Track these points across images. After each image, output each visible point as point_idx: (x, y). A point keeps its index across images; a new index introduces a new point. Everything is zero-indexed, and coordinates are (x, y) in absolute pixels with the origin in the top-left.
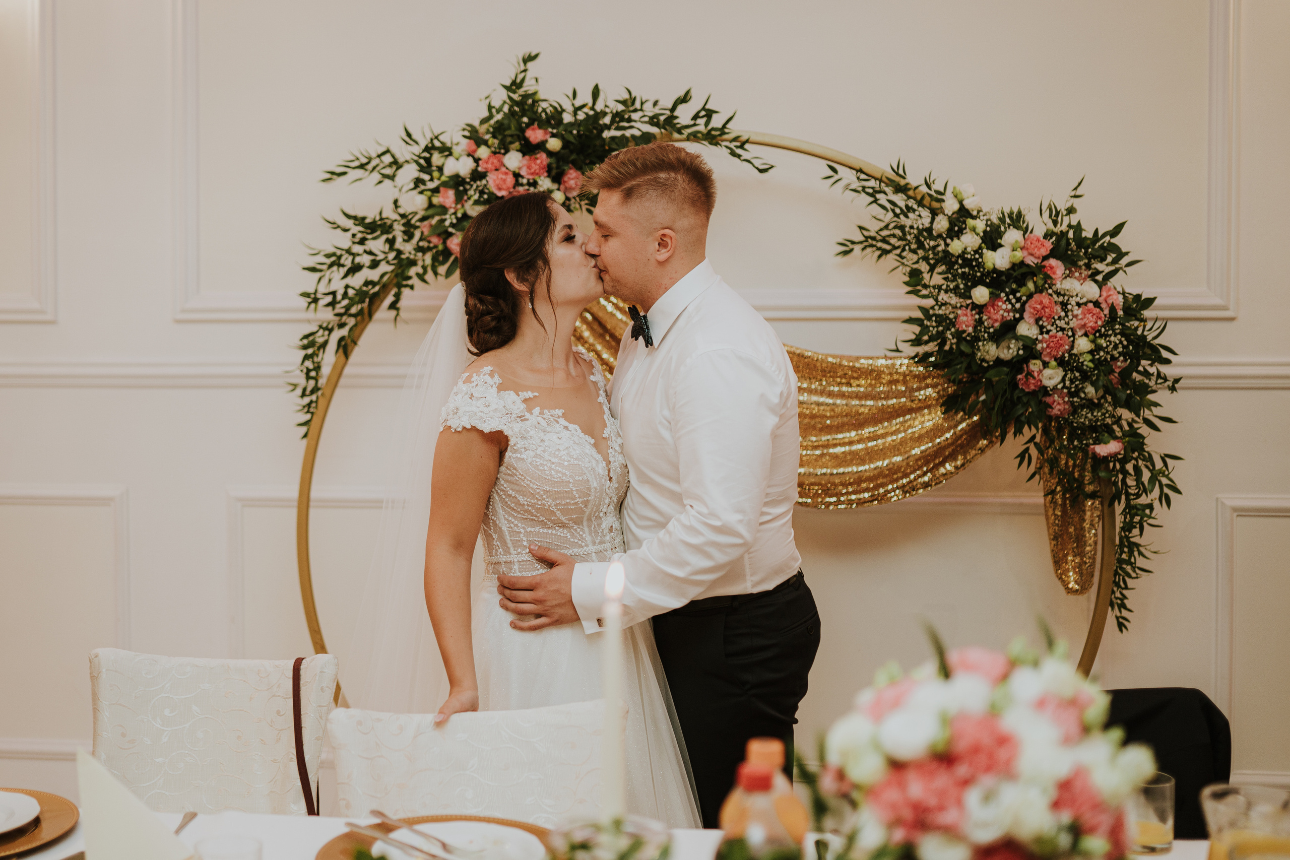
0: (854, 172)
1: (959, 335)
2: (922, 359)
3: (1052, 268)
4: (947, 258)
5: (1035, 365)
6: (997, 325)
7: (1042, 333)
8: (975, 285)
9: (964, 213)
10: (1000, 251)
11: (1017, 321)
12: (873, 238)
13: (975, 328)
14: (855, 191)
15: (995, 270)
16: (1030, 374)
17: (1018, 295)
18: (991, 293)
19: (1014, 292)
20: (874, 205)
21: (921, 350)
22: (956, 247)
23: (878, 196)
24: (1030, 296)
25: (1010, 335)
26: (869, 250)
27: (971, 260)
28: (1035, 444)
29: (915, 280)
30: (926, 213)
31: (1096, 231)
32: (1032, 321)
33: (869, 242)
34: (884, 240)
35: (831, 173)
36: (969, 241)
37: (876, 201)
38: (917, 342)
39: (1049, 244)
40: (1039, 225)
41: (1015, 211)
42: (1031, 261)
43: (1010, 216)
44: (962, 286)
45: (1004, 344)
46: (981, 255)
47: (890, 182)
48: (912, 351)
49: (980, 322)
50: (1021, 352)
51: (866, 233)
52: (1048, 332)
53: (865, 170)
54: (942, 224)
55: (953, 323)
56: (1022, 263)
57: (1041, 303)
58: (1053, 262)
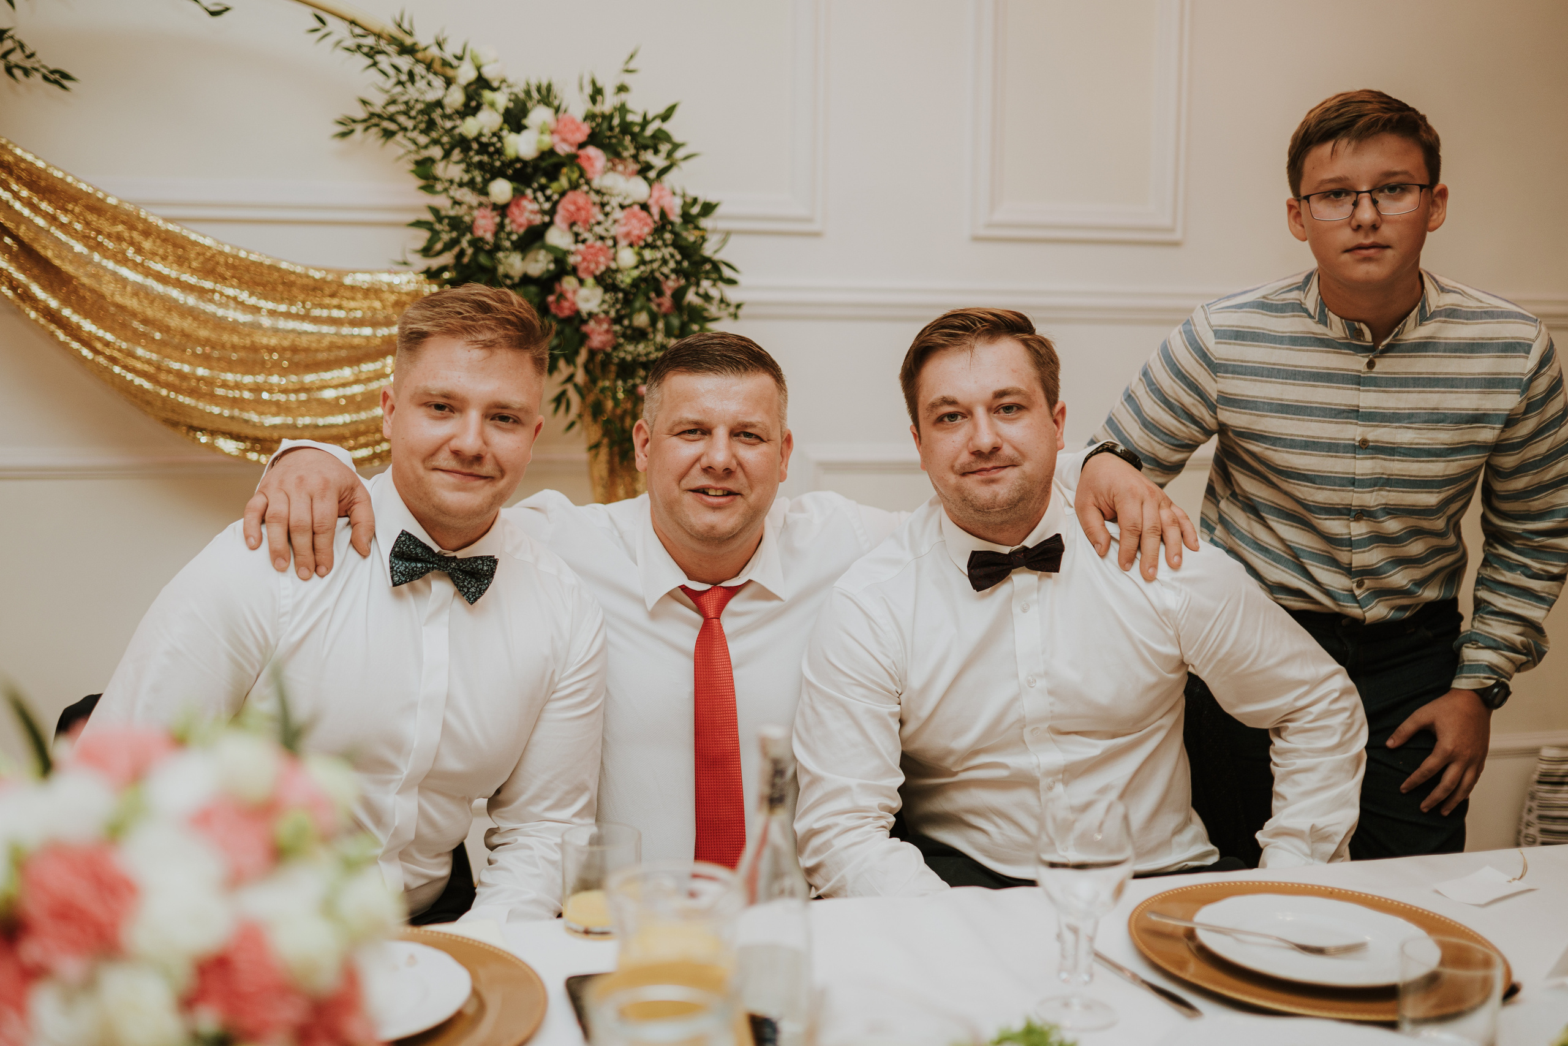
0: (347, 23)
1: (476, 243)
2: (432, 275)
3: (589, 158)
4: (463, 143)
5: (569, 283)
6: (522, 231)
7: (577, 242)
8: (493, 178)
9: (482, 83)
10: (525, 133)
11: (546, 226)
12: (379, 116)
13: (496, 234)
14: (348, 49)
15: (518, 159)
16: (562, 296)
17: (549, 192)
18: (515, 190)
19: (542, 188)
20: (373, 70)
21: (435, 263)
22: (470, 127)
23: (379, 58)
24: (563, 194)
25: (538, 244)
26: (374, 130)
27: (487, 145)
28: (576, 386)
29: (424, 169)
30: (438, 82)
31: (645, 117)
32: (565, 226)
33: (373, 120)
34: (391, 118)
35: (316, 24)
36: (485, 122)
37: (375, 64)
38: (426, 251)
39: (586, 129)
40: (577, 106)
41: (544, 84)
42: (563, 149)
43: (539, 90)
44: (479, 179)
45: (531, 255)
46: (500, 139)
47: (392, 40)
48: (423, 263)
49: (501, 226)
50: (552, 267)
51: (371, 109)
52: (584, 241)
53: (359, 20)
54: (455, 98)
55: (470, 228)
56: (551, 152)
57: (575, 203)
58: (592, 151)
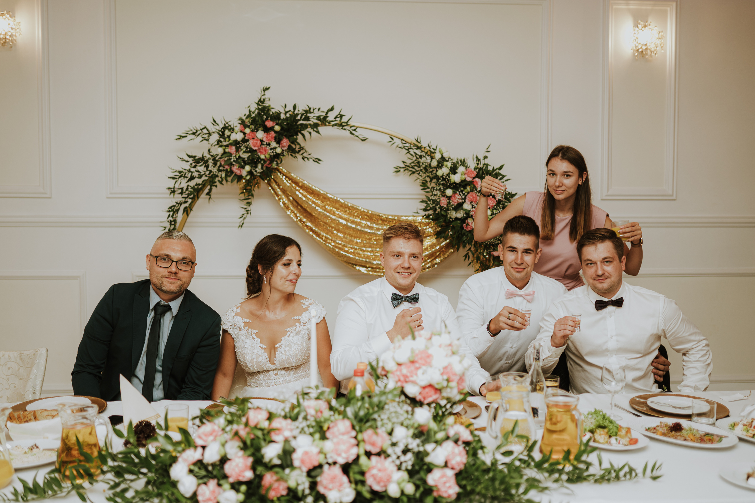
0: (400, 140)
1: (441, 208)
2: (428, 217)
3: (476, 182)
4: (437, 177)
5: (470, 221)
6: (456, 204)
7: (472, 208)
8: (447, 188)
9: (443, 159)
10: (457, 175)
11: (463, 203)
12: (408, 166)
13: (447, 205)
14: (400, 148)
15: (455, 183)
16: (468, 224)
17: (464, 192)
18: (453, 192)
19: (462, 191)
20: (408, 154)
21: (427, 213)
22: (440, 173)
23: (410, 150)
24: (468, 193)
25: (460, 208)
26: (406, 171)
27: (446, 178)
28: (471, 251)
29: (424, 185)
30: (429, 158)
31: (494, 168)
32: (469, 203)
33: (407, 168)
34: (412, 167)
35: (391, 140)
36: (444, 171)
37: (409, 152)
38: (425, 210)
39: (475, 173)
40: (472, 165)
41: (463, 159)
42: (469, 179)
43: (461, 161)
44: (442, 188)
45: (458, 212)
46: (449, 177)
47: (415, 145)
48: (424, 213)
49: (449, 203)
50: (465, 215)
51: (405, 164)
52: (475, 208)
53: (404, 139)
54: (434, 163)
55: (438, 203)
56: (465, 180)
57: (472, 196)
58: (477, 179)
